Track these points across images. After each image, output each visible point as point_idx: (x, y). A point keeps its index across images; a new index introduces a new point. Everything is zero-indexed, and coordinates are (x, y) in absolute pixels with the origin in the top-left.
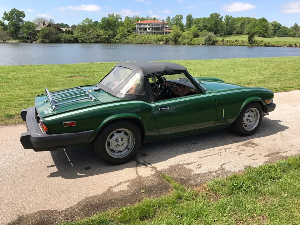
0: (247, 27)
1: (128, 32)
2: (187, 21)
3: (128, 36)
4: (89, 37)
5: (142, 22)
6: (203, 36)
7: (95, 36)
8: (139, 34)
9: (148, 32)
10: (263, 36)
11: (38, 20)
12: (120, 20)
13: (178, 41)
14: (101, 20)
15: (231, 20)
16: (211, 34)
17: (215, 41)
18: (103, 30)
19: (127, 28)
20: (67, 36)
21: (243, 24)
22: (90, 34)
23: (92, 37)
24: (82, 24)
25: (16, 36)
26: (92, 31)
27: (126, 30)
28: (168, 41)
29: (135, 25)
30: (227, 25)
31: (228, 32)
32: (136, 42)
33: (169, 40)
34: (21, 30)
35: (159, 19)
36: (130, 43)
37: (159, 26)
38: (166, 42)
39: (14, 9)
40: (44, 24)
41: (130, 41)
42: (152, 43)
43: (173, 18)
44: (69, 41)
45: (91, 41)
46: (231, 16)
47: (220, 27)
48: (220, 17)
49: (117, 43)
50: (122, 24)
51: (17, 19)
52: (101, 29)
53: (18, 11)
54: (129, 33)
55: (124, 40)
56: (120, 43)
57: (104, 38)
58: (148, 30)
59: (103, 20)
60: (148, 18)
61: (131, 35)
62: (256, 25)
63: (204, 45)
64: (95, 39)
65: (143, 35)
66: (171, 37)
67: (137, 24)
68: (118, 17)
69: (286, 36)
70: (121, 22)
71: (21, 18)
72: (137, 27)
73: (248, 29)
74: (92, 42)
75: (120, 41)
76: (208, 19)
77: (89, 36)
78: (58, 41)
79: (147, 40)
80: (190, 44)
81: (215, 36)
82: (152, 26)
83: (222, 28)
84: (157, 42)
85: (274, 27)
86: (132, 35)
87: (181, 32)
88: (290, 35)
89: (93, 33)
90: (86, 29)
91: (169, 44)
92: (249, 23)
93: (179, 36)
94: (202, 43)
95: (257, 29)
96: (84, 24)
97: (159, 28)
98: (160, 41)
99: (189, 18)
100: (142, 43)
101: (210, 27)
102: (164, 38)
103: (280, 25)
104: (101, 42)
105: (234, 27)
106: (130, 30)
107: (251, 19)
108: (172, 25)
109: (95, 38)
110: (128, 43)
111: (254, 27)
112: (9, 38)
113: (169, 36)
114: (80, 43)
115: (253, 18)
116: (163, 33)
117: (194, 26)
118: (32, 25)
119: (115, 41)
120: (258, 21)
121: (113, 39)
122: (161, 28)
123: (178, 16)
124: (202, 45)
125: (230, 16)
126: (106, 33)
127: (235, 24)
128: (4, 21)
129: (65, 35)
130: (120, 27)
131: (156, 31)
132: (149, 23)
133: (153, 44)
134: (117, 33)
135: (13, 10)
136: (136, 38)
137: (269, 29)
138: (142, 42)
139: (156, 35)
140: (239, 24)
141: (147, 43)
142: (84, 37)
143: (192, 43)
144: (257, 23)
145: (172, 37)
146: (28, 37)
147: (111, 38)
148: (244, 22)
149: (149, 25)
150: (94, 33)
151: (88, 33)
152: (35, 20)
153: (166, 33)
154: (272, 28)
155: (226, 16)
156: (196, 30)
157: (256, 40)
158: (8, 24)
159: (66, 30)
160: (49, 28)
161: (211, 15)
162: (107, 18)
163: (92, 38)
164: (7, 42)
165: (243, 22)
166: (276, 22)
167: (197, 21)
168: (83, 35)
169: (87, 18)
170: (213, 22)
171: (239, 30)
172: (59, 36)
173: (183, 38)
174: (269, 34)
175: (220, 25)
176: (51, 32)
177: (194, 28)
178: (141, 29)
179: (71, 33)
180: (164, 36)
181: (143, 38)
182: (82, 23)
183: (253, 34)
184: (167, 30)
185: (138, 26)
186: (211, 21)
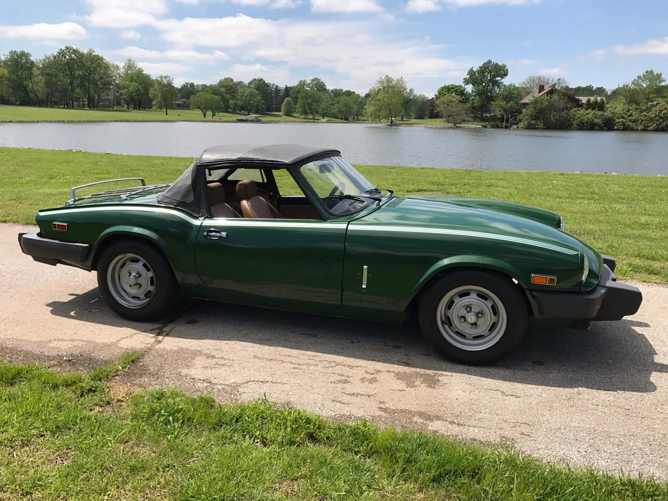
4: (645, 116)
7: (661, 115)
11: (532, 80)
20: (588, 114)
22: (649, 109)
23: (654, 115)
24: (632, 87)
25: (482, 116)
26: (655, 103)
34: (492, 103)
39: (490, 62)
40: (541, 88)
44: (591, 127)
45: (648, 127)
51: (490, 80)
53: (497, 65)
64: (662, 120)
71: (499, 78)
74: (652, 128)
77: (644, 113)
78: (564, 125)
89: (658, 108)
90: (641, 97)
96: (638, 85)
109: (661, 118)
112: (467, 119)
114: (618, 130)
118: (515, 92)
128: (466, 87)
129: (582, 111)
135: (486, 64)
142: (630, 116)
146: (503, 117)
150: (661, 107)
151: (644, 108)
152: (526, 82)
158: (473, 91)
159: (589, 101)
160: (551, 98)
163: (652, 120)
164: (460, 127)
168: (628, 111)
169: (649, 70)
172: (568, 115)
176: (551, 107)
179: (600, 106)
182: (633, 83)
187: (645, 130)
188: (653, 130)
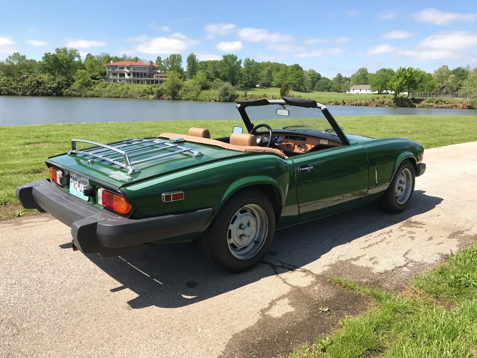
0: (277, 77)
1: (93, 78)
2: (189, 64)
3: (93, 86)
4: (22, 85)
5: (116, 64)
6: (216, 88)
7: (33, 84)
8: (112, 83)
9: (127, 80)
10: (298, 90)
12: (76, 59)
13: (178, 94)
14: (43, 58)
15: (254, 66)
16: (227, 84)
17: (234, 95)
18: (47, 74)
19: (90, 72)
21: (270, 72)
22: (23, 80)
23: (27, 85)
24: (6, 63)
26: (25, 76)
27: (89, 76)
28: (161, 95)
29: (104, 68)
30: (248, 72)
31: (251, 83)
32: (107, 94)
33: (163, 92)
35: (144, 60)
36: (98, 97)
37: (145, 72)
38: (158, 96)
41: (97, 94)
42: (135, 96)
43: (165, 59)
45: (26, 93)
46: (253, 60)
47: (238, 75)
48: (238, 60)
49: (74, 96)
50: (81, 66)
52: (44, 72)
54: (94, 80)
55: (87, 90)
56: (80, 96)
57: (50, 88)
58: (127, 77)
59: (46, 57)
60: (125, 57)
61: (98, 83)
62: (288, 74)
63: (220, 101)
64: (33, 88)
65: (118, 85)
66: (165, 88)
67: (108, 66)
68: (74, 54)
69: (329, 91)
70: (80, 62)
72: (109, 72)
73: (277, 79)
74: (28, 93)
75: (79, 94)
76: (221, 62)
77: (20, 83)
79: (127, 92)
80: (196, 100)
81: (233, 87)
82: (134, 71)
83: (241, 77)
84: (143, 96)
85: (312, 78)
86: (100, 84)
87: (181, 82)
88: (333, 88)
89: (29, 79)
90: (15, 71)
91: (162, 99)
92: (278, 70)
93: (179, 87)
94: (214, 98)
95: (290, 79)
96: (10, 62)
97: (145, 74)
98: (149, 93)
99: (192, 60)
100: (118, 97)
101: (224, 75)
102: (154, 89)
103: (320, 76)
104: (43, 95)
105: (258, 76)
106: (96, 76)
107: (280, 65)
108: (165, 70)
109: (33, 87)
110: (94, 97)
111: (286, 77)
113: (163, 86)
114: (4, 95)
115: (283, 64)
116: (152, 82)
117: (200, 72)
119: (70, 92)
120: (290, 68)
121: (66, 90)
122: (149, 74)
123: (174, 56)
124: (215, 101)
125: (251, 60)
126: (54, 80)
127: (259, 72)
130: (79, 71)
131: (140, 79)
132: (129, 65)
133: (136, 98)
134: (74, 81)
136: (108, 88)
137: (305, 81)
138: (118, 95)
139: (140, 84)
140: (265, 72)
141: (127, 96)
142: (11, 84)
143: (200, 98)
144: (289, 71)
145: (168, 88)
147: (63, 87)
148: (272, 69)
149: (128, 68)
150: (31, 79)
151: (18, 79)
153: (157, 82)
154: (309, 79)
155: (247, 59)
156: (205, 78)
157: (291, 95)
161: (224, 57)
162: (53, 55)
163: (27, 88)
165: (270, 69)
166: (313, 71)
167: (204, 65)
168: (8, 81)
169: (16, 52)
170: (228, 68)
171: (265, 80)
173: (184, 90)
174: (306, 87)
175: (238, 71)
177: (200, 75)
178: (115, 74)
180: (155, 87)
181: (120, 88)
182: (7, 61)
183: (286, 86)
184: (157, 77)
185: (109, 70)
186: (224, 66)
187: (24, 95)
188: (30, 95)
